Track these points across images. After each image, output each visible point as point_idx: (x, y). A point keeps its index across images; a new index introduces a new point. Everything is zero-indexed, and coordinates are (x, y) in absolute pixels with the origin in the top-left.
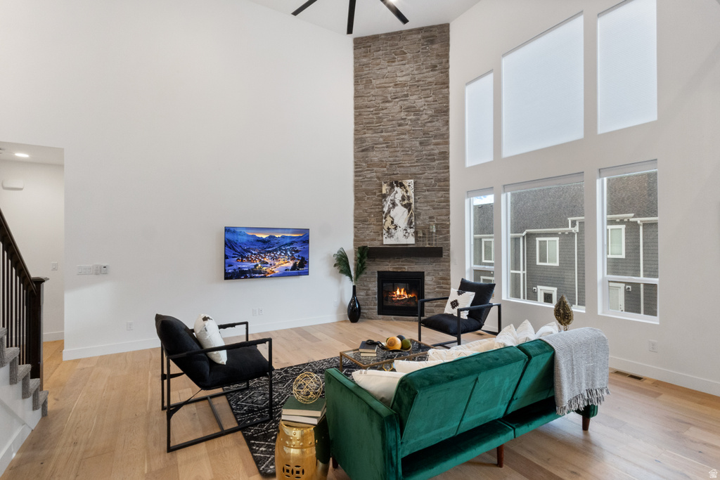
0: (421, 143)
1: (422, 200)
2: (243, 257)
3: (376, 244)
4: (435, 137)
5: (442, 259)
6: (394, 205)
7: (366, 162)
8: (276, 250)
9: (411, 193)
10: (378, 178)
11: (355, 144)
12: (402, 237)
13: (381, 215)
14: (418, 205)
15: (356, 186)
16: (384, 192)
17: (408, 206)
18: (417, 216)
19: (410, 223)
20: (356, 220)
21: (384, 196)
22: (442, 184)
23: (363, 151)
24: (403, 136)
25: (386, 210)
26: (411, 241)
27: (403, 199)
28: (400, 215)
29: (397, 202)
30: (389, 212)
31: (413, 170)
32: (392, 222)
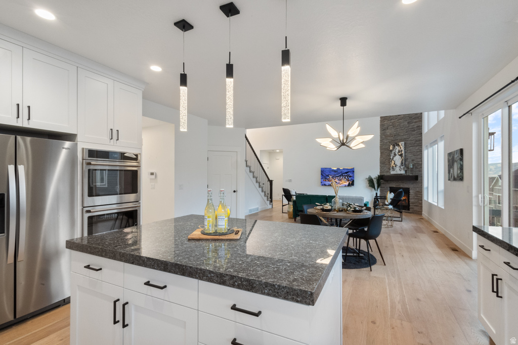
0: (408, 123)
1: (409, 152)
2: (326, 179)
3: (388, 174)
4: (415, 118)
5: (418, 181)
6: (395, 155)
7: (385, 135)
8: (340, 176)
9: (403, 148)
10: (390, 142)
11: (381, 127)
12: (399, 171)
13: (390, 160)
14: (406, 154)
15: (380, 147)
16: (391, 149)
17: (401, 155)
18: (406, 160)
19: (402, 163)
20: (380, 163)
21: (391, 151)
22: (418, 142)
23: (383, 130)
24: (400, 121)
25: (392, 157)
26: (403, 172)
27: (399, 152)
28: (398, 160)
29: (396, 153)
30: (393, 158)
31: (405, 137)
32: (394, 163)
